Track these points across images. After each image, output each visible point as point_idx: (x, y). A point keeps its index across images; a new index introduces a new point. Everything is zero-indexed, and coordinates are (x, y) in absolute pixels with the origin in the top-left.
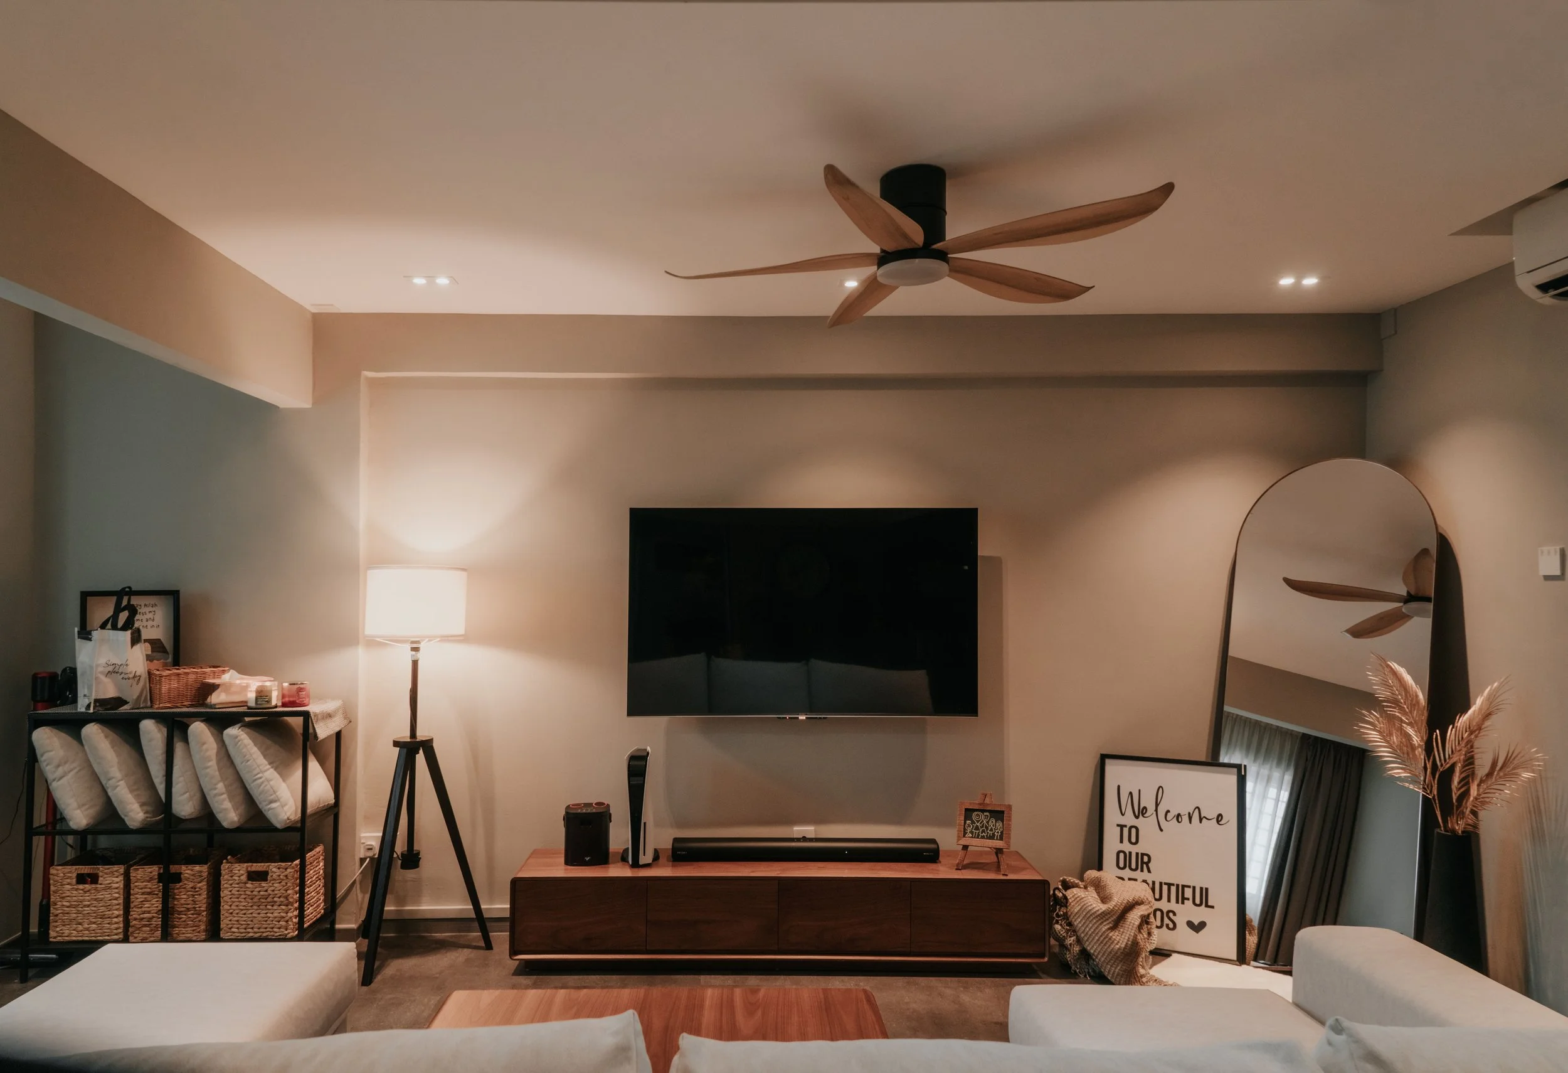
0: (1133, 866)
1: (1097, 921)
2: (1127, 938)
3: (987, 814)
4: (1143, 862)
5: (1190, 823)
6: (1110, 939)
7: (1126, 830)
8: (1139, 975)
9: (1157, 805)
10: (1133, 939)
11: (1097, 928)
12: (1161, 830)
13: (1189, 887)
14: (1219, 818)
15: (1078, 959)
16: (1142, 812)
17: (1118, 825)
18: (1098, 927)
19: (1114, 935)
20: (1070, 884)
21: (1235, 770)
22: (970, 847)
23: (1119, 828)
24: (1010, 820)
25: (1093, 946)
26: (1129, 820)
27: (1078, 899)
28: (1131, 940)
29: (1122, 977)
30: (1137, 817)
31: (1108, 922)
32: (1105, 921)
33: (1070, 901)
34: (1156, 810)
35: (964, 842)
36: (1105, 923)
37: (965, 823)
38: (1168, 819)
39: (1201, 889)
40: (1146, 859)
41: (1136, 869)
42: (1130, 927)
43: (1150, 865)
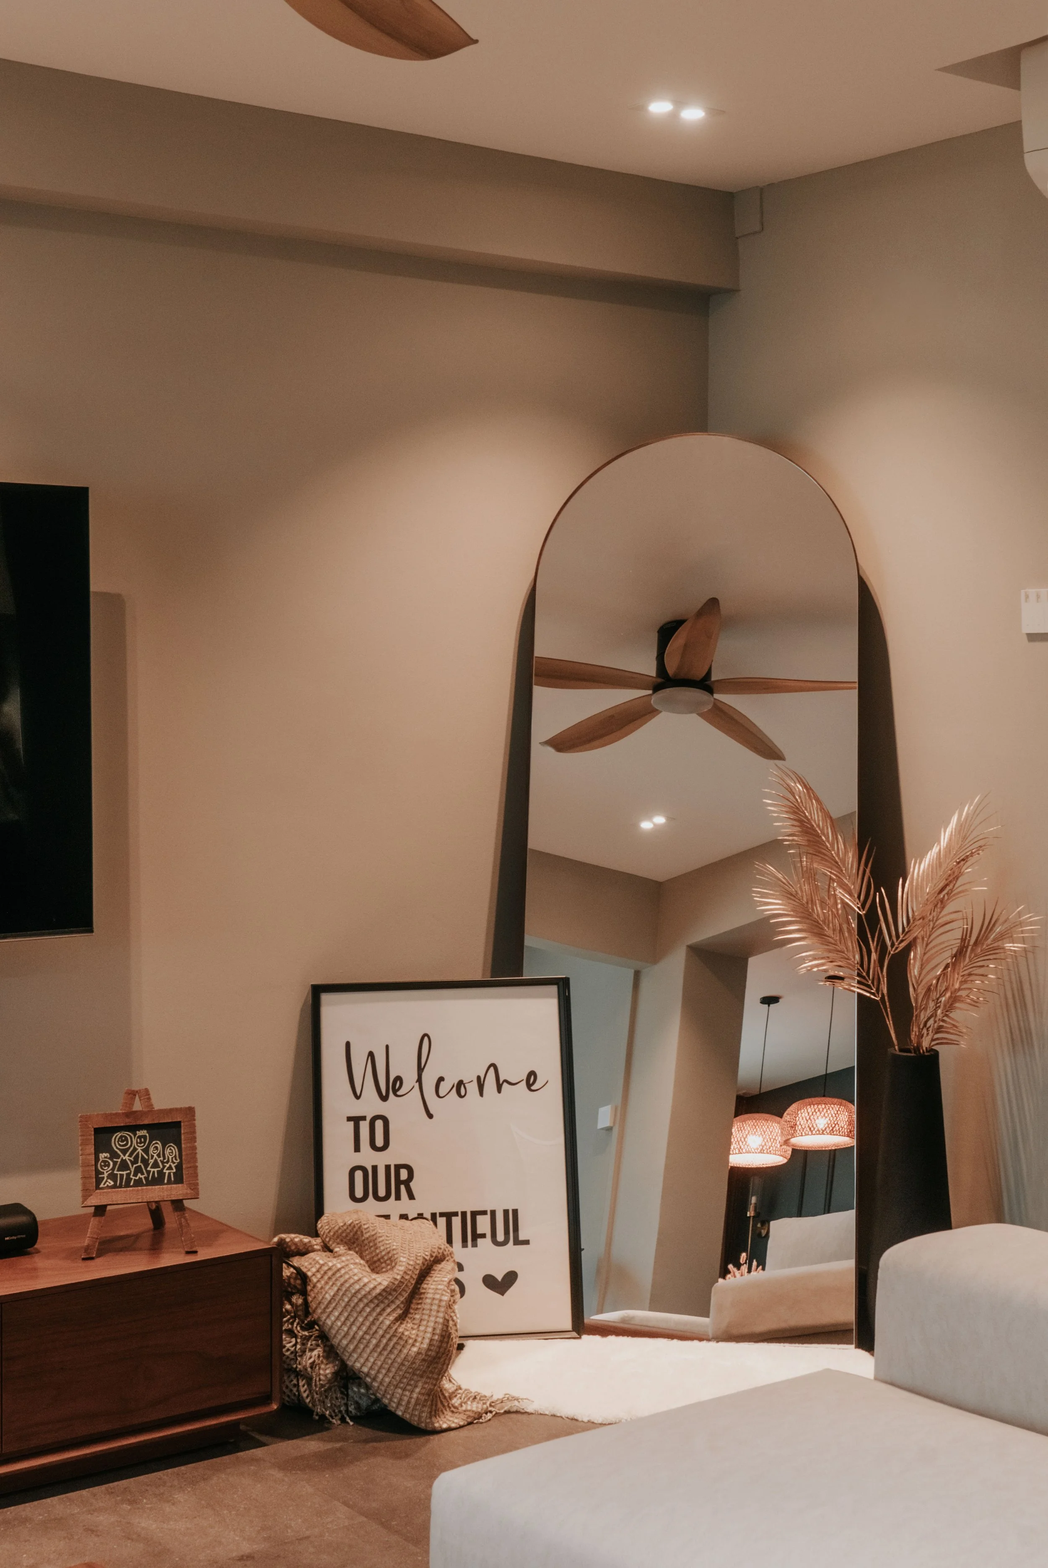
0: (382, 1192)
1: (373, 1309)
2: (430, 1330)
3: (143, 1132)
4: (398, 1182)
5: (481, 1094)
6: (400, 1338)
7: (364, 1127)
8: (447, 1395)
9: (420, 1070)
10: (442, 1330)
11: (373, 1323)
12: (430, 1116)
13: (484, 1213)
14: (531, 1079)
15: (330, 1389)
16: (395, 1086)
17: (349, 1119)
18: (376, 1319)
19: (407, 1328)
20: (293, 1248)
21: (554, 989)
22: (109, 1208)
23: (352, 1123)
24: (194, 1139)
25: (367, 1360)
26: (370, 1105)
27: (330, 1273)
28: (438, 1331)
29: (424, 1406)
30: (384, 1098)
31: (393, 1306)
32: (388, 1306)
33: (315, 1280)
34: (419, 1080)
35: (96, 1200)
36: (389, 1310)
37: (97, 1159)
38: (441, 1094)
39: (506, 1212)
40: (404, 1174)
41: (387, 1197)
42: (435, 1307)
43: (411, 1184)
